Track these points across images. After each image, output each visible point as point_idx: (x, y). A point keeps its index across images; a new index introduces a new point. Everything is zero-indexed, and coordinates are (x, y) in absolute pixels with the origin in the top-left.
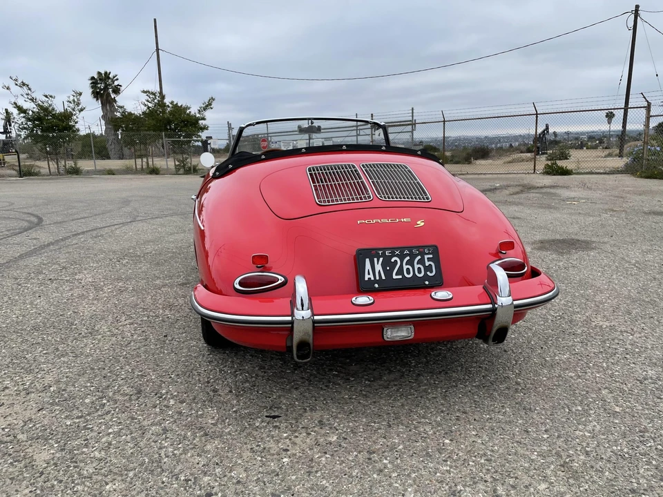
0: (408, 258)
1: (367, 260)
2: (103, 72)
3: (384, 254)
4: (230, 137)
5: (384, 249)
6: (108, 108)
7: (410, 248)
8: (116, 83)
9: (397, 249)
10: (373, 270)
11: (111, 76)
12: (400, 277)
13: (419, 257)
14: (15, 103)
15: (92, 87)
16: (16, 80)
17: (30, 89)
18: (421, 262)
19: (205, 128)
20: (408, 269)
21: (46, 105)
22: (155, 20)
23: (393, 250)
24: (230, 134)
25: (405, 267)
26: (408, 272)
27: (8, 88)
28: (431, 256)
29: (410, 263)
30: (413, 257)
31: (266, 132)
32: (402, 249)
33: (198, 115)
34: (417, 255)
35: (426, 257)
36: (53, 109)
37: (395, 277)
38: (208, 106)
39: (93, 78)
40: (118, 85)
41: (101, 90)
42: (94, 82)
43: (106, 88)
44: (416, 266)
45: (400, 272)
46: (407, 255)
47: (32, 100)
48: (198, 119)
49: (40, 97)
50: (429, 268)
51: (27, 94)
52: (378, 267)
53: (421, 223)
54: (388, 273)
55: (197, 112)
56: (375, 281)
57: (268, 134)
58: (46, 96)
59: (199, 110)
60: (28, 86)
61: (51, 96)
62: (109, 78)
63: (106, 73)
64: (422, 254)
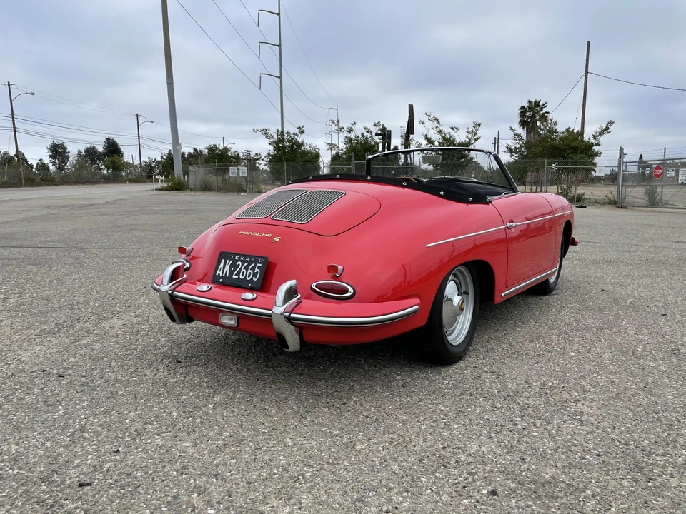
0: (247, 264)
1: (223, 260)
2: (533, 101)
3: (234, 257)
4: (619, 164)
5: (235, 254)
6: (532, 135)
7: (250, 257)
8: (544, 110)
9: (243, 255)
10: (224, 269)
11: (540, 104)
12: (237, 277)
13: (253, 265)
14: (426, 136)
15: (521, 116)
16: (429, 116)
17: (439, 123)
18: (253, 269)
19: (598, 154)
20: (243, 272)
21: (448, 136)
22: (589, 43)
23: (240, 255)
24: (620, 161)
25: (243, 270)
26: (242, 276)
27: (423, 123)
28: (260, 265)
29: (246, 268)
30: (250, 263)
31: (662, 158)
32: (245, 256)
33: (593, 141)
34: (253, 262)
35: (258, 265)
36: (454, 140)
37: (234, 276)
38: (605, 130)
39: (523, 107)
40: (546, 112)
41: (529, 117)
42: (523, 110)
43: (533, 116)
44: (249, 271)
45: (238, 274)
46: (247, 261)
47: (440, 132)
48: (592, 145)
49: (447, 130)
50: (255, 275)
51: (436, 128)
52: (227, 267)
53: (277, 239)
54: (231, 272)
55: (591, 137)
56: (222, 277)
57: (664, 160)
58: (452, 128)
59: (594, 136)
60: (437, 120)
61: (457, 128)
62: (539, 106)
63: (536, 101)
64: (256, 262)
